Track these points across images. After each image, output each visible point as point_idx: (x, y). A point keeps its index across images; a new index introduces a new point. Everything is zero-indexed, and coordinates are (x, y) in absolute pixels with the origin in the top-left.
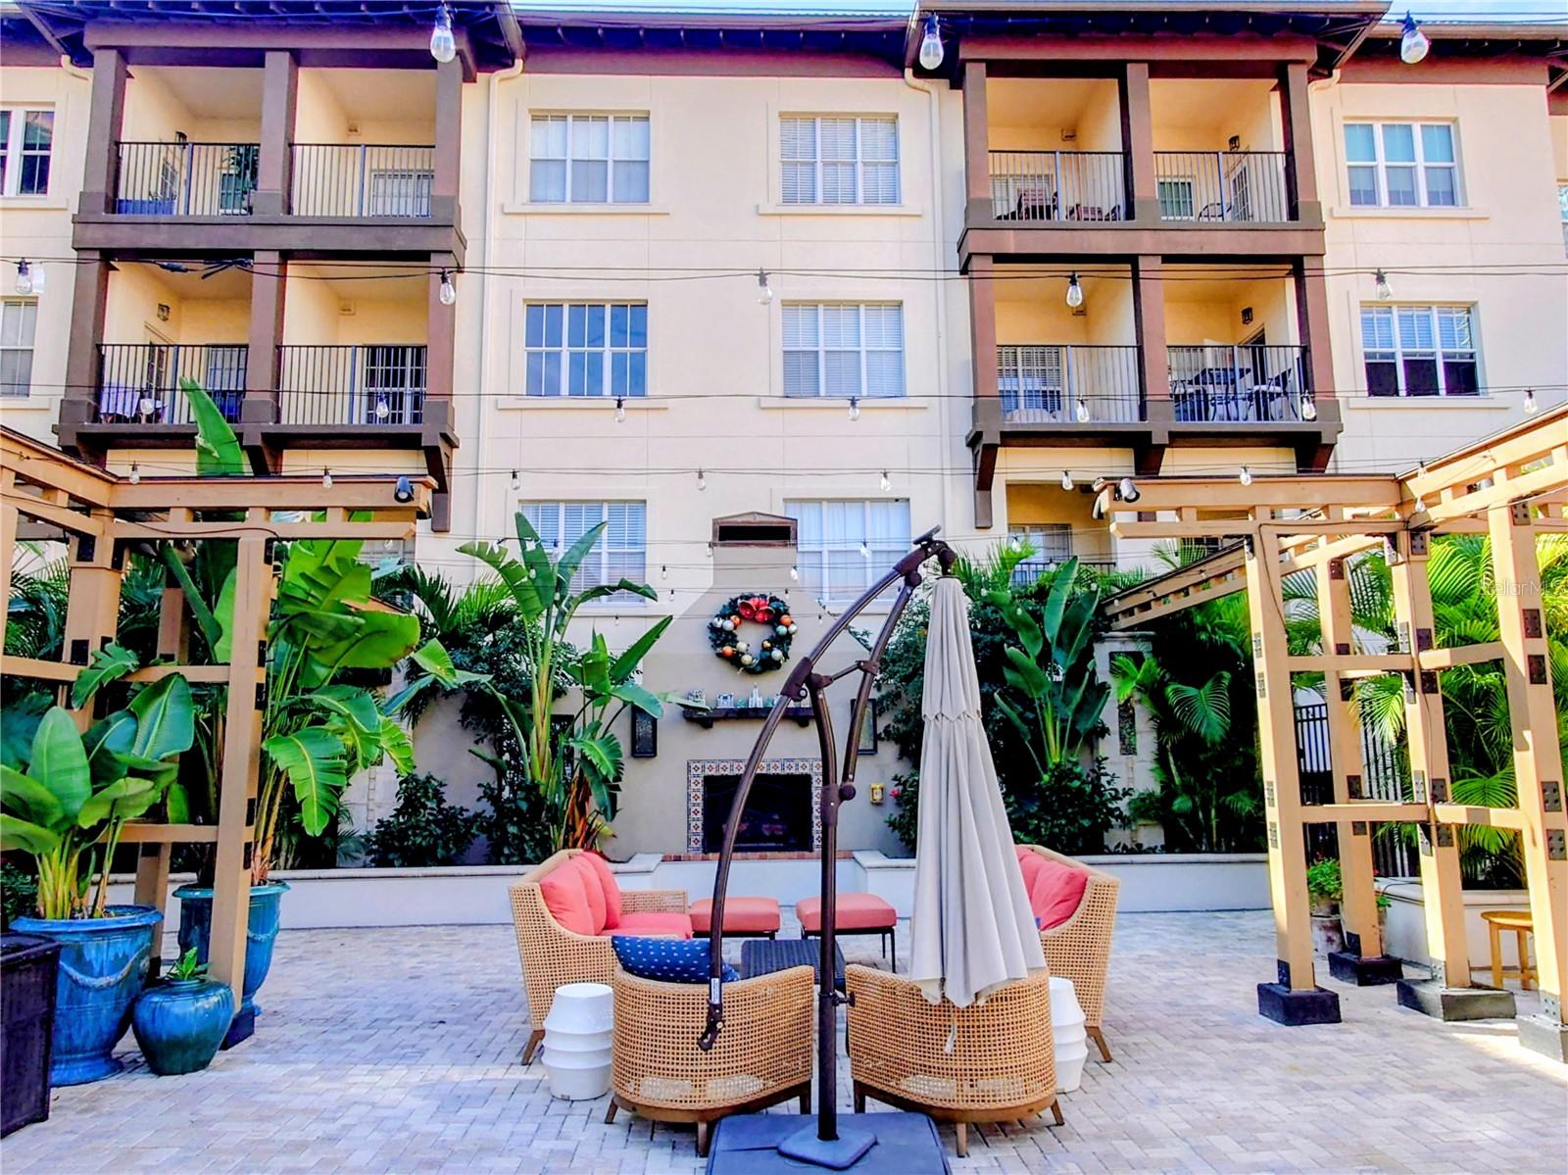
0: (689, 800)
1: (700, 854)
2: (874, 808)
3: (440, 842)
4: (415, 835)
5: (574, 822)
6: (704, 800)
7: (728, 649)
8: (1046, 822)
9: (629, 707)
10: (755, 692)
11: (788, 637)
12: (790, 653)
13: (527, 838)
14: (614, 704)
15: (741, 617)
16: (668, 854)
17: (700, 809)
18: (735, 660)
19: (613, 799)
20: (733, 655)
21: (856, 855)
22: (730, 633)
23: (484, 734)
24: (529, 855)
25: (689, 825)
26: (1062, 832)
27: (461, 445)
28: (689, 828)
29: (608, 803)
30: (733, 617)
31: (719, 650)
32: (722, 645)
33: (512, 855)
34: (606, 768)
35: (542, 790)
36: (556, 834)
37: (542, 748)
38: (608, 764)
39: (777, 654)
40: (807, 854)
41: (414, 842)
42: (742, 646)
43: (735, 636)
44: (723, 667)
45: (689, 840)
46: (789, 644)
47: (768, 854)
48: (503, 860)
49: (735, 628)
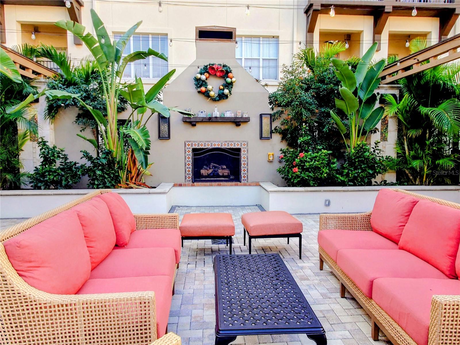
0: (185, 159)
1: (191, 183)
2: (269, 163)
3: (63, 178)
4: (50, 175)
5: (130, 169)
6: (192, 159)
7: (203, 89)
8: (351, 171)
9: (156, 114)
10: (216, 109)
11: (231, 84)
12: (232, 92)
13: (107, 176)
14: (148, 112)
15: (209, 74)
16: (176, 183)
17: (190, 163)
18: (206, 94)
19: (146, 158)
20: (206, 92)
21: (261, 184)
22: (203, 81)
23: (84, 127)
24: (108, 184)
25: (186, 170)
26: (358, 175)
27: (85, 5)
28: (186, 172)
29: (143, 160)
30: (206, 74)
31: (199, 90)
32: (201, 86)
33: (100, 184)
34: (142, 143)
35: (114, 154)
36: (122, 174)
37: (113, 134)
38: (143, 140)
39: (226, 91)
40: (239, 183)
41: (49, 179)
42: (210, 87)
43: (206, 83)
44: (201, 97)
45: (186, 177)
46: (232, 88)
47: (221, 183)
48: (95, 187)
49: (206, 79)
